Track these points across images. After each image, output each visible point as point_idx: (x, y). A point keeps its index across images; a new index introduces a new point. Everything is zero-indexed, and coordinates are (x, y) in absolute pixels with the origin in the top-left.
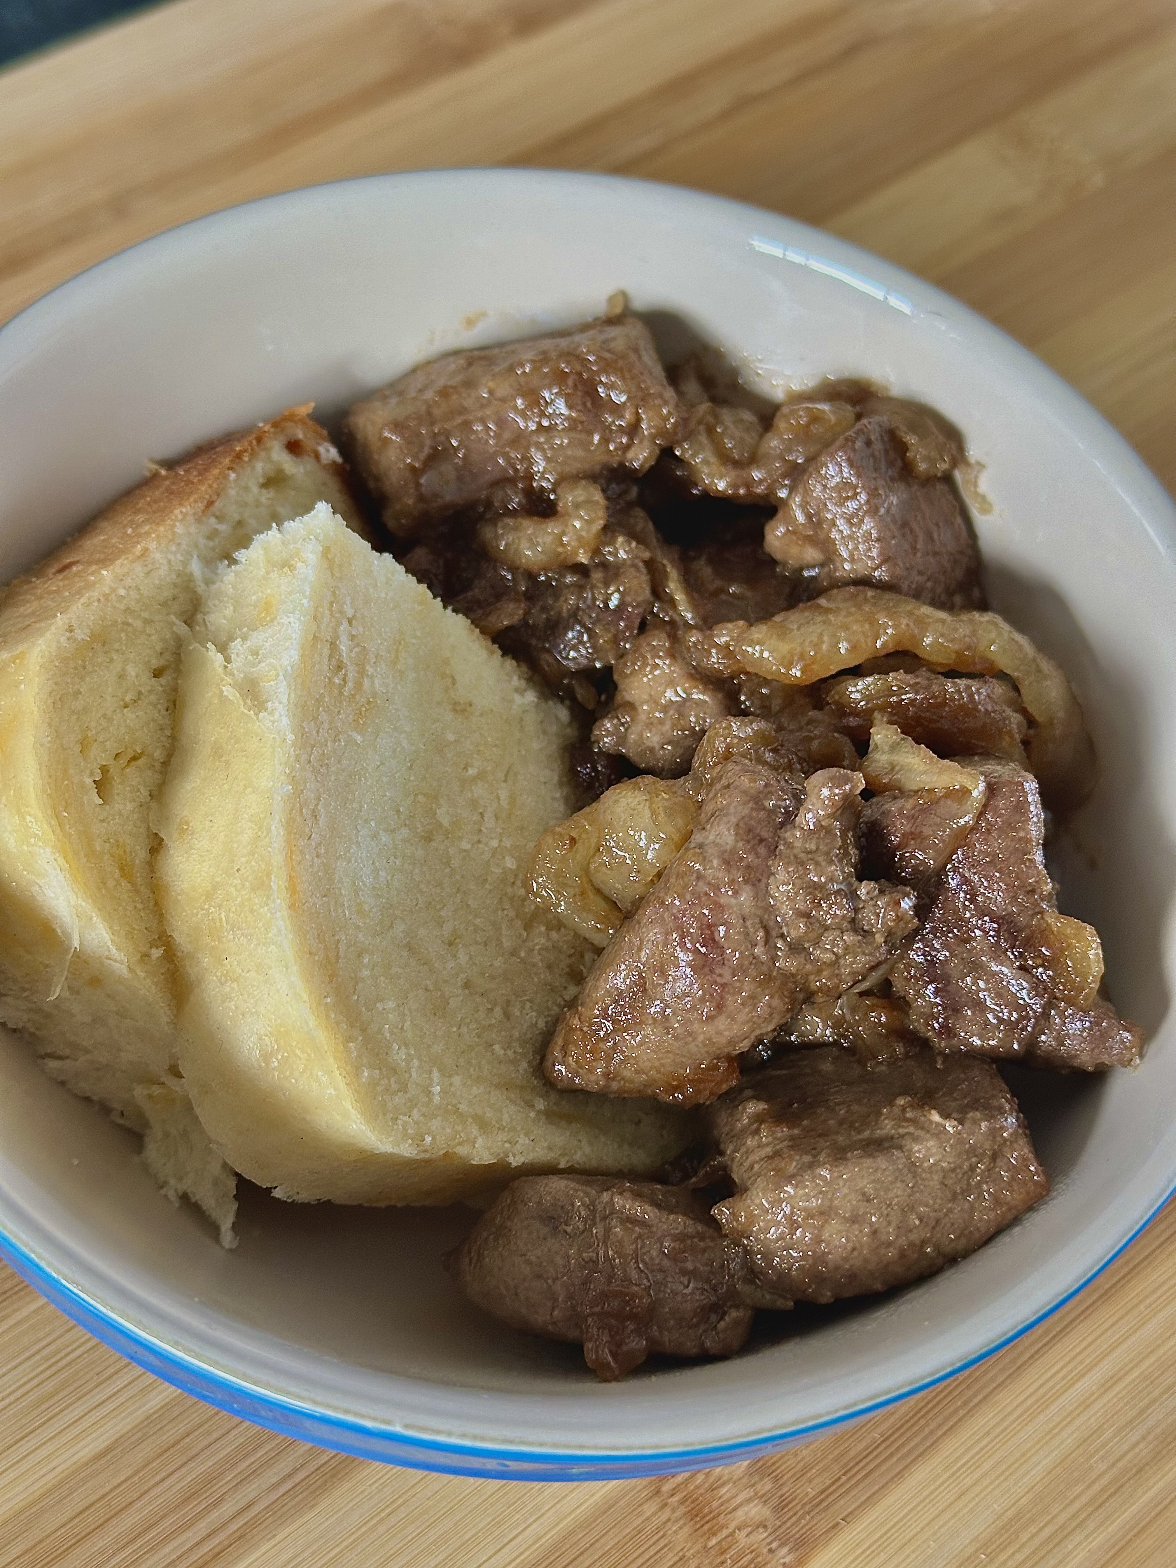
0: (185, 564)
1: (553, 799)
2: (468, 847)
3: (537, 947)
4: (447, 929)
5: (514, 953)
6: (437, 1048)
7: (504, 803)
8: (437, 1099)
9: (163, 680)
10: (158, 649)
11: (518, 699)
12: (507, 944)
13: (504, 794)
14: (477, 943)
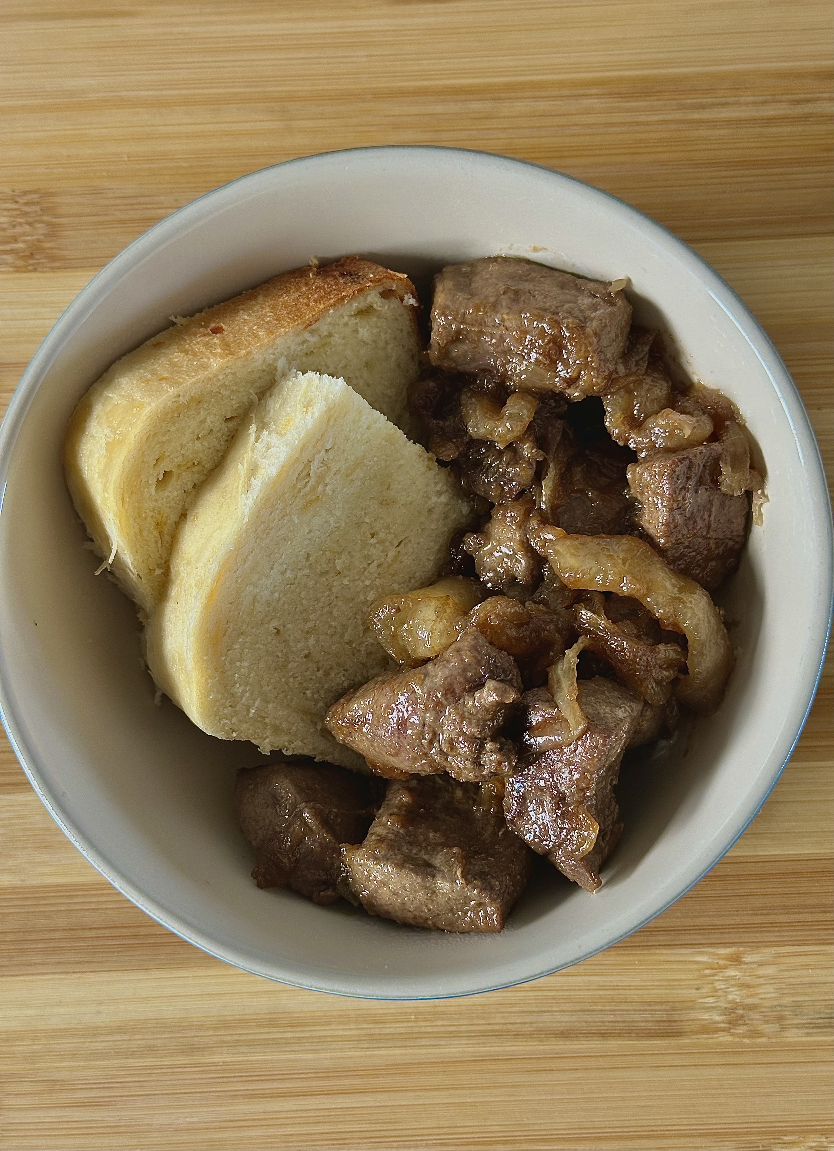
0: (276, 360)
1: (428, 559)
2: (348, 583)
3: (366, 643)
4: (310, 625)
5: (350, 643)
6: (266, 688)
7: (389, 560)
8: (251, 715)
9: (230, 425)
10: (235, 407)
11: (434, 499)
12: (347, 637)
13: (391, 554)
14: (327, 634)
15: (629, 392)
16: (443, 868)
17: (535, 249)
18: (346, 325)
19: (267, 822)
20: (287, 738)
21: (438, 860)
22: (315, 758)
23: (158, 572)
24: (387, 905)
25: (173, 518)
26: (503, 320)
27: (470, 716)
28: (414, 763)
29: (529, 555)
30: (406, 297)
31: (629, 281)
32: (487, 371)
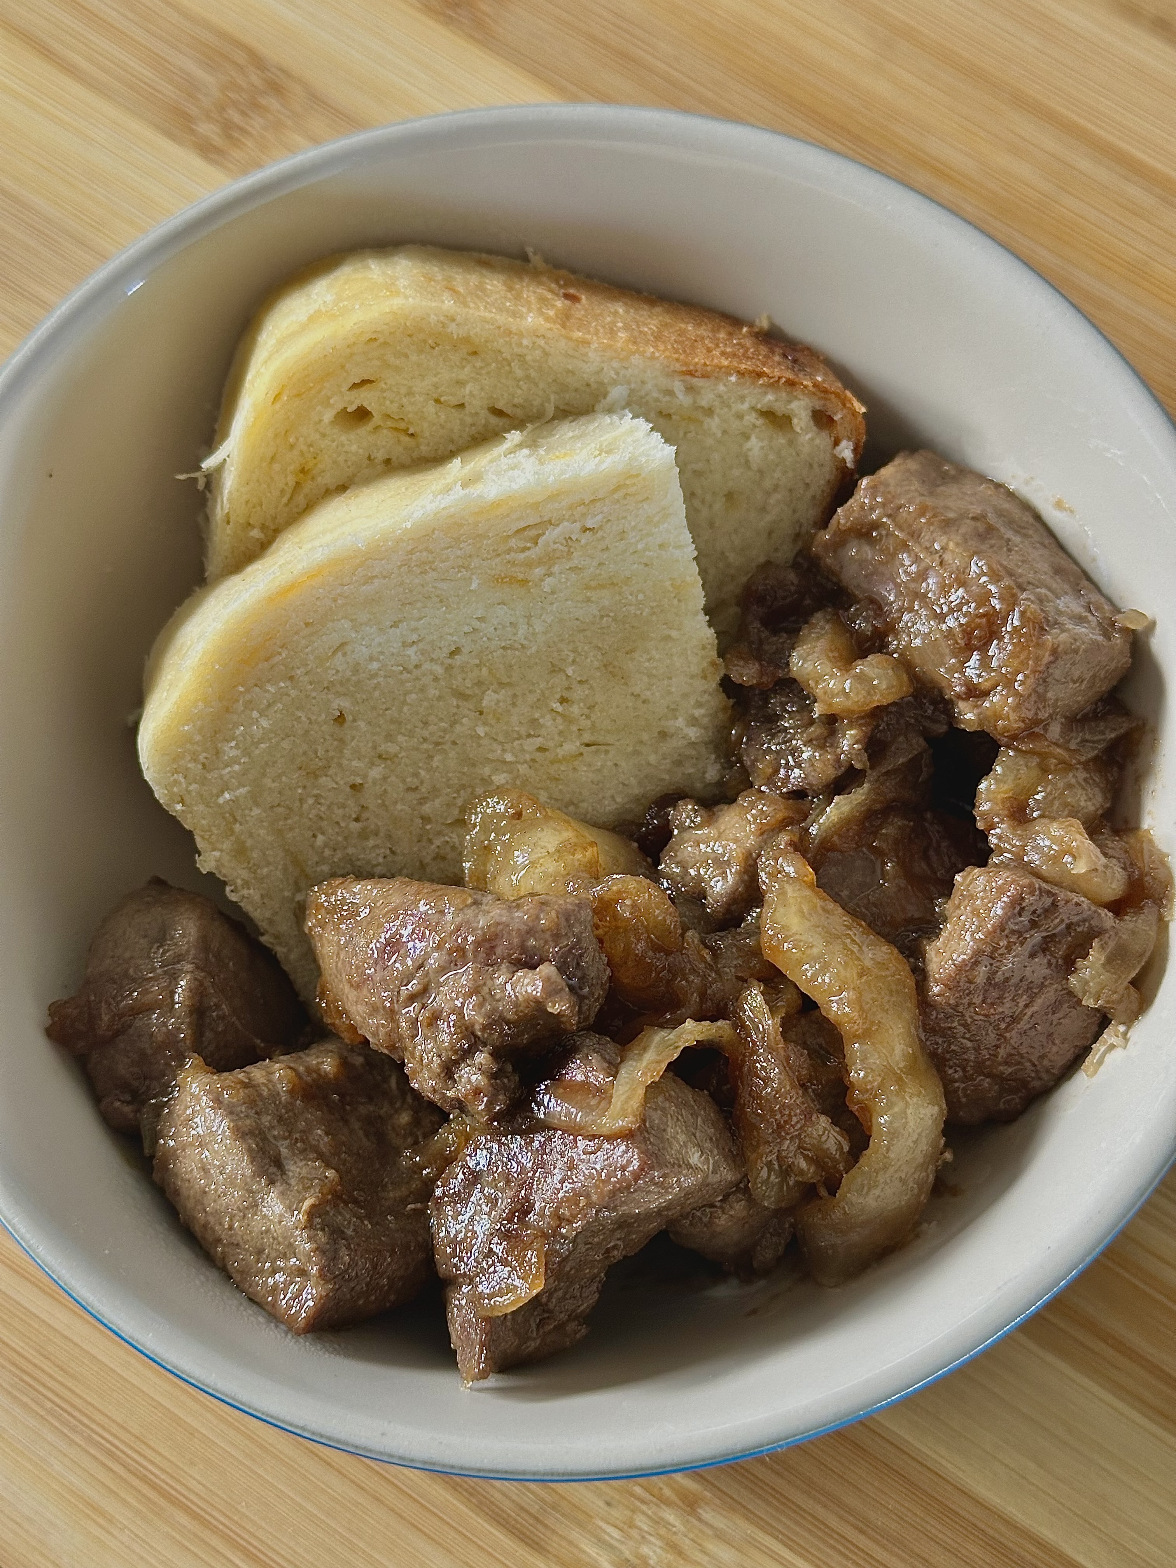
0: (614, 382)
1: (613, 797)
2: (482, 735)
3: (447, 838)
4: (392, 748)
5: (426, 819)
6: (268, 782)
7: (560, 752)
8: (221, 800)
9: (494, 420)
10: (516, 401)
11: (680, 722)
12: (427, 809)
13: (570, 747)
14: (404, 781)
15: (1045, 770)
16: (293, 1182)
17: (1059, 505)
18: (740, 416)
19: (127, 955)
20: (245, 874)
21: (296, 1168)
22: (263, 934)
23: (256, 533)
24: (182, 1180)
25: (328, 479)
26: (944, 549)
27: (487, 996)
28: (370, 1015)
29: (746, 877)
30: (844, 443)
31: (1152, 626)
32: (877, 606)
